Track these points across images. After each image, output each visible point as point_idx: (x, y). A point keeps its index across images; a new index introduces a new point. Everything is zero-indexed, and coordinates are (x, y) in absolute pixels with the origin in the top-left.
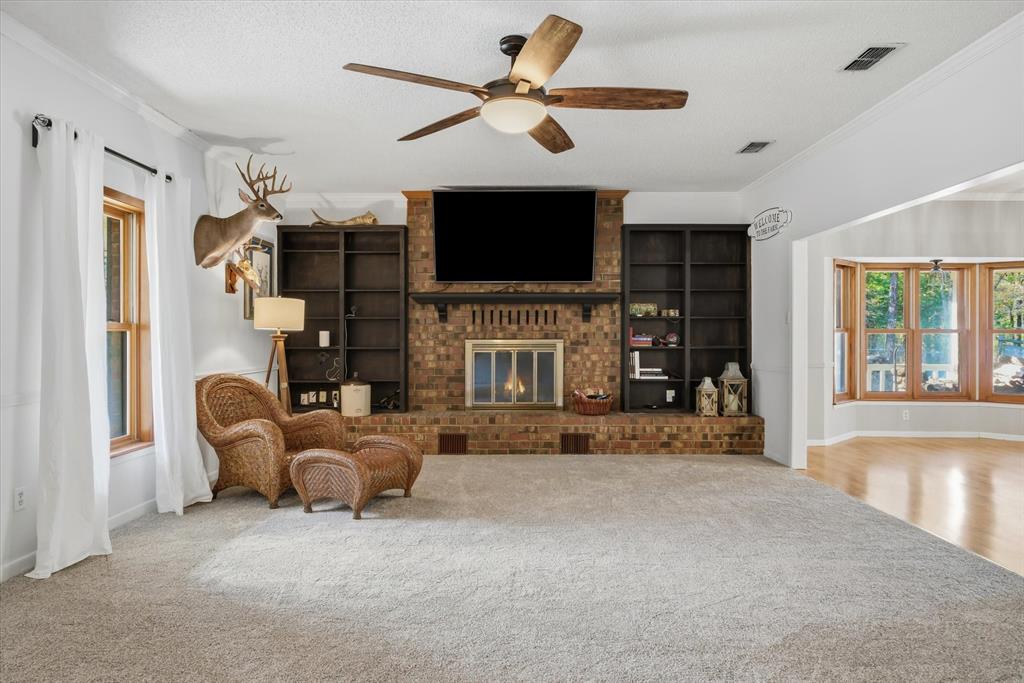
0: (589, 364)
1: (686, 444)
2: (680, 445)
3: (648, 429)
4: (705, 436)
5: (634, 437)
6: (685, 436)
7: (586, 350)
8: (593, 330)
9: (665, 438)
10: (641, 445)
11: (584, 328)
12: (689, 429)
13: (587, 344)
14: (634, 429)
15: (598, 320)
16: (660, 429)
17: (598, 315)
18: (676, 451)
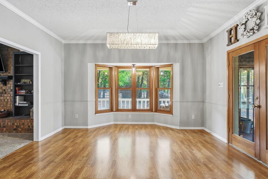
0: (6, 100)
1: (22, 129)
2: (20, 129)
3: (9, 124)
4: (29, 126)
5: (4, 127)
6: (22, 126)
7: (5, 95)
8: (7, 88)
9: (15, 127)
10: (7, 129)
11: (4, 88)
12: (23, 124)
13: (6, 93)
14: (4, 124)
15: (9, 85)
16: (13, 124)
17: (9, 84)
18: (19, 131)
